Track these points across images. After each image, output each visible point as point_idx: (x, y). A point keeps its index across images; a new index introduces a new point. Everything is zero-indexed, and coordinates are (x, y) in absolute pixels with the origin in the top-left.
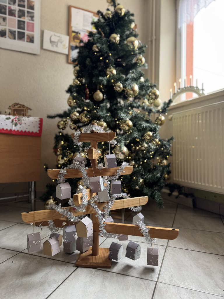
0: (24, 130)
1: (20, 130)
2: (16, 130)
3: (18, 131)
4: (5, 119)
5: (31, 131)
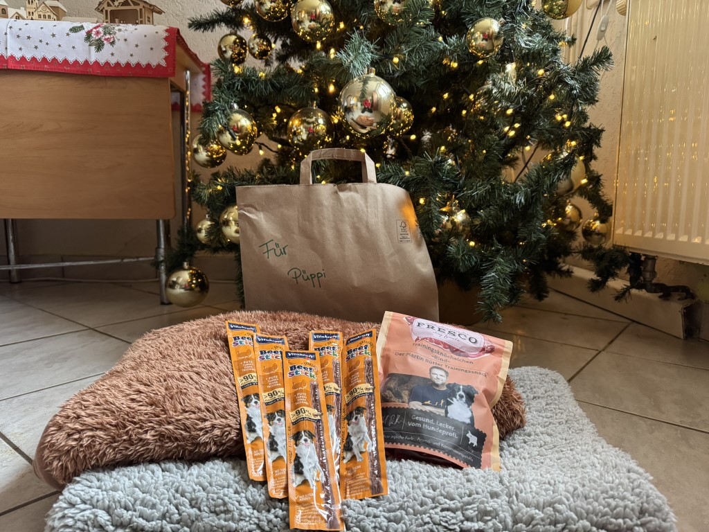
0: (123, 62)
1: (113, 61)
2: (102, 62)
3: (107, 63)
4: (67, 31)
5: (144, 63)
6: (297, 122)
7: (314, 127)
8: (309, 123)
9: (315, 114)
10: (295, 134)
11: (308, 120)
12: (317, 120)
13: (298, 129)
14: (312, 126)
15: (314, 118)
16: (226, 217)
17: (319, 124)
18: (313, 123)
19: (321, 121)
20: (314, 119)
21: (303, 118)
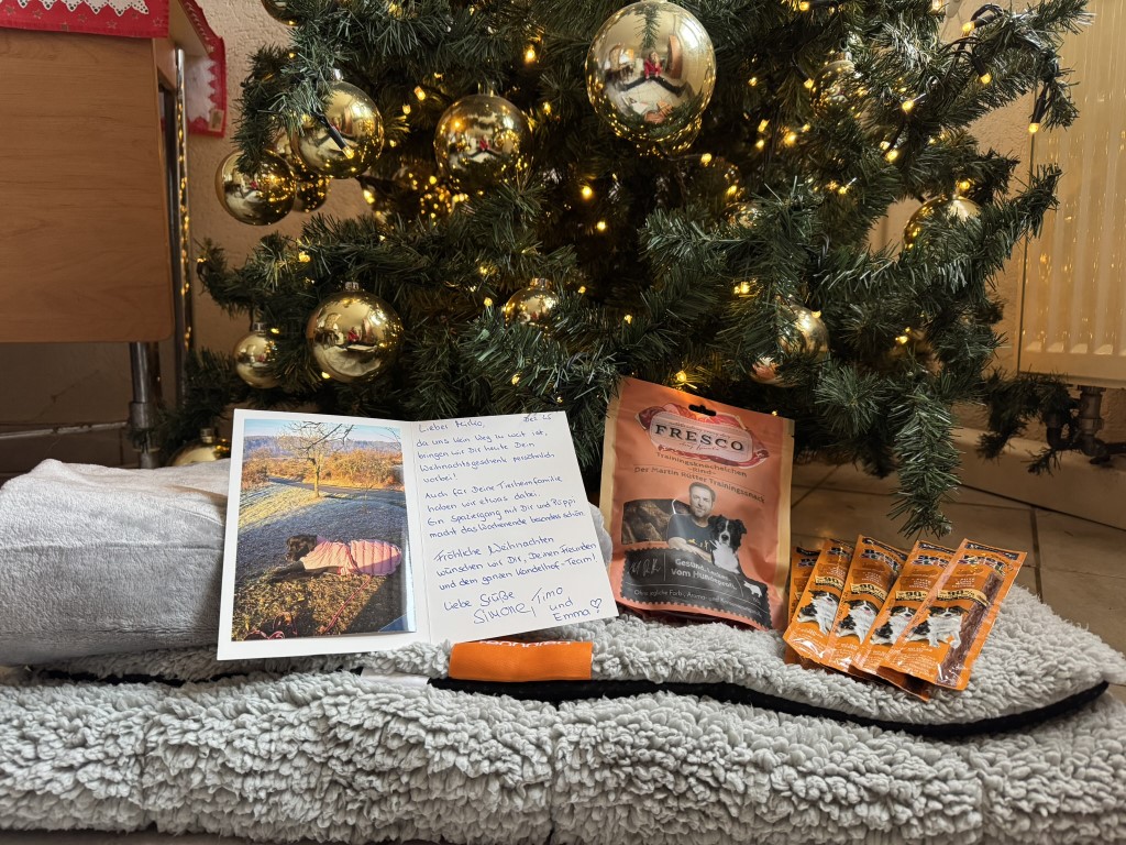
5: (96, 3)
6: (457, 124)
7: (495, 134)
8: (483, 126)
9: (496, 109)
10: (453, 149)
11: (481, 119)
12: (500, 119)
13: (460, 140)
14: (490, 132)
15: (494, 115)
16: (322, 324)
17: (504, 130)
18: (492, 126)
19: (509, 123)
20: (493, 118)
21: (471, 117)
